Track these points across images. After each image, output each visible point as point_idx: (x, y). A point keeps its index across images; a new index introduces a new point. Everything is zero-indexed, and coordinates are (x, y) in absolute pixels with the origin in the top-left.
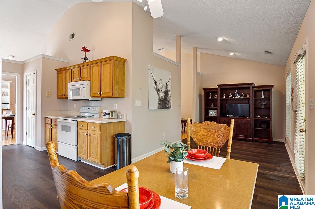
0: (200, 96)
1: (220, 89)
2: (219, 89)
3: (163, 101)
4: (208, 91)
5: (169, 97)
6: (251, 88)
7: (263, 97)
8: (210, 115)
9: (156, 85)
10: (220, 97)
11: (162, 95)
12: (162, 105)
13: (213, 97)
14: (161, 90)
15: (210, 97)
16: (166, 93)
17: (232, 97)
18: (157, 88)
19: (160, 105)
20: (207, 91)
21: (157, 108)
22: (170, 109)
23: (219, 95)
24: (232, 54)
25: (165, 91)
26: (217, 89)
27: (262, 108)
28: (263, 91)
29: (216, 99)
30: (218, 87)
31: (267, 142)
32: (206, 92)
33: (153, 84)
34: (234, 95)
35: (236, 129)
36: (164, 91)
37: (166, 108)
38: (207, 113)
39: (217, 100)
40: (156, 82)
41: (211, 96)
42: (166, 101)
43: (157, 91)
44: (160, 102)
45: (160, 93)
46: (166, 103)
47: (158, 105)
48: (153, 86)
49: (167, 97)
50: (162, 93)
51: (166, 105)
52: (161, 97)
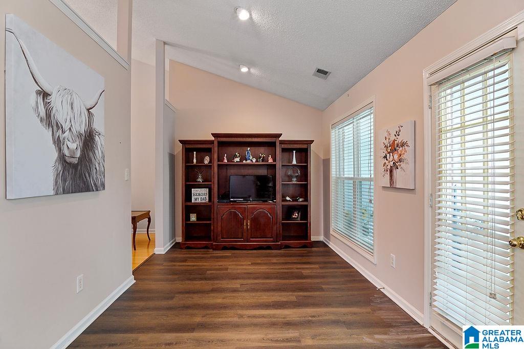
0: (172, 158)
1: (219, 142)
2: (216, 143)
3: (75, 166)
4: (191, 148)
5: (99, 153)
6: (278, 144)
7: (294, 162)
8: (196, 199)
9: (47, 104)
10: (218, 161)
11: (73, 146)
12: (73, 179)
13: (200, 160)
14: (66, 126)
15: (195, 161)
16: (88, 140)
17: (241, 160)
18: (48, 115)
19: (64, 180)
20: (188, 146)
21: (52, 193)
22: (101, 193)
23: (216, 156)
24: (244, 70)
25: (83, 132)
26: (211, 142)
27: (294, 182)
28: (294, 152)
29: (206, 166)
30: (213, 139)
31: (305, 246)
32: (186, 149)
33: (33, 98)
34: (243, 158)
35: (251, 227)
36: (81, 135)
37: (87, 189)
38: (188, 196)
39: (209, 167)
40: (45, 95)
41: (196, 157)
42: (88, 168)
43: (51, 129)
44: (63, 172)
45: (64, 139)
46: (87, 175)
47: (57, 182)
48: (34, 104)
49: (91, 154)
50: (71, 140)
51: (86, 179)
52: (66, 152)
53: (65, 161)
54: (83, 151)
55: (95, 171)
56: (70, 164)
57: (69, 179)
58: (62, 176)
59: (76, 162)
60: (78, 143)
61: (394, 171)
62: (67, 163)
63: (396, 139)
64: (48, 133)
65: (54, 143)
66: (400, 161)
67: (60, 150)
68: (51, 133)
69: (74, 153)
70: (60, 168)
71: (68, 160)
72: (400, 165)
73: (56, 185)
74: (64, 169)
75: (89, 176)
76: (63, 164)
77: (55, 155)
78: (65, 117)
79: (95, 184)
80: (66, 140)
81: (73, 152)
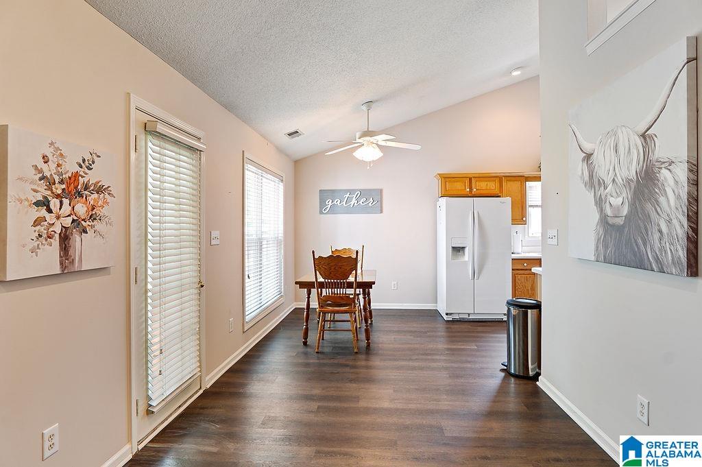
3: (619, 228)
9: (590, 166)
11: (617, 202)
12: (618, 247)
16: (644, 185)
25: (633, 176)
33: (579, 168)
36: (629, 180)
40: (588, 156)
42: (644, 231)
43: (593, 189)
44: (605, 236)
45: (606, 196)
46: (640, 241)
47: (598, 247)
48: (580, 173)
49: (649, 207)
50: (614, 194)
51: (639, 248)
52: (609, 211)
53: (607, 223)
54: (633, 205)
55: (657, 236)
56: (613, 226)
57: (611, 245)
58: (603, 241)
59: (622, 223)
60: (624, 195)
61: (76, 238)
62: (609, 224)
63: (82, 173)
64: (590, 196)
65: (596, 203)
66: (92, 218)
67: (601, 210)
68: (593, 194)
69: (619, 210)
70: (601, 232)
71: (611, 221)
72: (92, 227)
73: (597, 250)
74: (606, 232)
75: (645, 244)
76: (604, 227)
77: (597, 217)
78: (607, 169)
79: (657, 260)
80: (609, 196)
81: (617, 210)
